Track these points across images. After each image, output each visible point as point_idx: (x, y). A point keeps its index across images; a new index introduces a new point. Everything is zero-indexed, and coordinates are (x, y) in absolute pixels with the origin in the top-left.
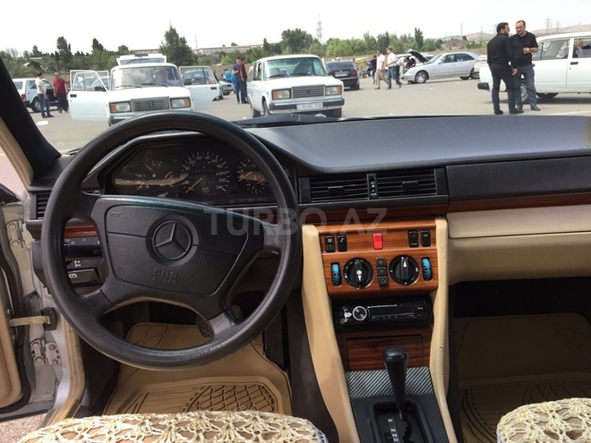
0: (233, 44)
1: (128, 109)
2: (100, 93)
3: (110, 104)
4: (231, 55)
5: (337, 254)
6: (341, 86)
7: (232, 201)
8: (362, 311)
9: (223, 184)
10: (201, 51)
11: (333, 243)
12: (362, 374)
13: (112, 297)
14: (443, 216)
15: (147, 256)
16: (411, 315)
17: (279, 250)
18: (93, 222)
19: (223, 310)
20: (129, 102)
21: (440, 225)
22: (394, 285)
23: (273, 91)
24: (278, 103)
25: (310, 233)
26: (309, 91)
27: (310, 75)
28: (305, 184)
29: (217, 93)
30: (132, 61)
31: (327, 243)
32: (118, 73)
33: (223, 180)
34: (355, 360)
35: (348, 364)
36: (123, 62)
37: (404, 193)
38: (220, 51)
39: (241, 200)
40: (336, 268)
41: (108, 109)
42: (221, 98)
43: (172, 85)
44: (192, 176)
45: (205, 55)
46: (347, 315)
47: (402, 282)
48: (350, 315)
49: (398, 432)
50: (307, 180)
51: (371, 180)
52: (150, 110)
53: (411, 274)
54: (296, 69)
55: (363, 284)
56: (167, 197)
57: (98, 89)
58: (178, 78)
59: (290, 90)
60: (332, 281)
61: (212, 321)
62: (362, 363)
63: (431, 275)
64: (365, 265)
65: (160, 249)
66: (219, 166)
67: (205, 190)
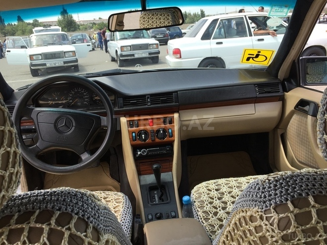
0: (100, 18)
1: (41, 58)
2: (23, 50)
3: (30, 56)
4: (99, 24)
5: (134, 129)
6: (158, 44)
7: (91, 108)
8: (145, 151)
9: (86, 101)
10: (81, 22)
11: (133, 124)
12: (145, 176)
13: (41, 148)
14: (178, 112)
15: (55, 131)
16: (165, 152)
17: (107, 127)
18: (32, 119)
19: (86, 151)
20: (41, 54)
21: (176, 116)
22: (157, 140)
23: (121, 47)
24: (124, 53)
25: (124, 120)
26: (141, 47)
27: (141, 38)
28: (121, 101)
29: (91, 48)
30: (42, 31)
31: (130, 124)
32: (34, 38)
33: (87, 100)
34: (143, 171)
35: (140, 173)
36: (37, 32)
37: (161, 103)
38: (92, 22)
39: (95, 108)
40: (134, 134)
41: (29, 58)
42: (93, 49)
43: (65, 44)
44: (73, 98)
45: (84, 25)
46: (139, 153)
47: (161, 139)
48: (140, 153)
49: (158, 196)
50: (122, 98)
51: (148, 98)
52: (53, 58)
53: (164, 136)
54: (134, 34)
55: (145, 140)
56: (62, 108)
57: (23, 47)
58: (68, 40)
59: (130, 46)
60: (132, 139)
61: (81, 155)
62: (146, 172)
63: (172, 135)
64: (146, 132)
65: (60, 128)
66: (85, 94)
67: (79, 104)
